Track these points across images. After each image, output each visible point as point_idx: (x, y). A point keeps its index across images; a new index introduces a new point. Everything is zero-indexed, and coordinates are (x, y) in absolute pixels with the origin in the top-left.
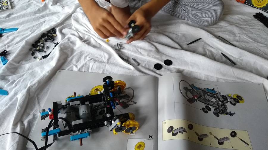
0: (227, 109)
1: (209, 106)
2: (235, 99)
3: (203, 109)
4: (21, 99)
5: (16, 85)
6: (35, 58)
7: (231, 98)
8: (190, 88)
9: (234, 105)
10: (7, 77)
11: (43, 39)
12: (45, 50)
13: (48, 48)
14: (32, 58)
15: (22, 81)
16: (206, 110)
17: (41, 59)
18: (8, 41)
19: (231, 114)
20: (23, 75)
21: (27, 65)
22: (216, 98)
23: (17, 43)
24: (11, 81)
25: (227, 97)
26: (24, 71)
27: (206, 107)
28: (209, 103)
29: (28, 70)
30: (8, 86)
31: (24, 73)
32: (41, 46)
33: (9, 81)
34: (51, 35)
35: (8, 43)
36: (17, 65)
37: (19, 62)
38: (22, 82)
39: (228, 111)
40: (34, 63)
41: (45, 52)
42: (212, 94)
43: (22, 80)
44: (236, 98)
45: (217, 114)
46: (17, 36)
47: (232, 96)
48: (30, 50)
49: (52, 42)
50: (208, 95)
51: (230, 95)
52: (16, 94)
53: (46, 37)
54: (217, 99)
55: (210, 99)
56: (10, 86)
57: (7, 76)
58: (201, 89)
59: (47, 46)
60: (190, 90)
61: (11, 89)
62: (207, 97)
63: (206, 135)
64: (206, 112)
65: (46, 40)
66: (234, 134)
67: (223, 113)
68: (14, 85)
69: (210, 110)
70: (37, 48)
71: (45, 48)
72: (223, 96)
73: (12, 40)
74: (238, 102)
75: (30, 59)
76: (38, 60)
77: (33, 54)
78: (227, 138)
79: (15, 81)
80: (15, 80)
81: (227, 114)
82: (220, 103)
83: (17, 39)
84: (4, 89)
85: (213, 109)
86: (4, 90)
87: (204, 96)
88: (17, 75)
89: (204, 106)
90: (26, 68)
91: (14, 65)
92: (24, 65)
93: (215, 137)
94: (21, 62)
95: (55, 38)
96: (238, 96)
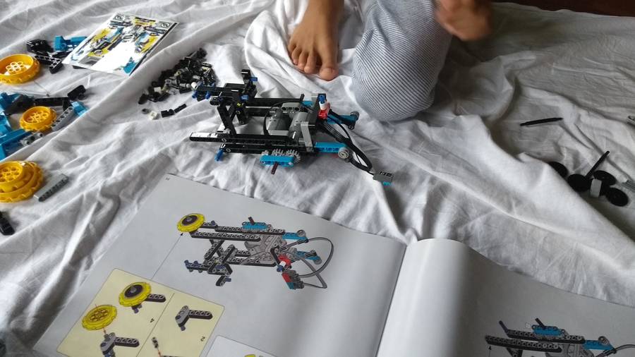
5: (87, 168)
6: (145, 111)
10: (73, 147)
14: (137, 111)
17: (157, 118)
24: (79, 157)
30: (71, 165)
33: (75, 157)
37: (106, 118)
40: (140, 121)
76: (150, 118)
79: (88, 158)
80: (90, 155)
94: (112, 117)
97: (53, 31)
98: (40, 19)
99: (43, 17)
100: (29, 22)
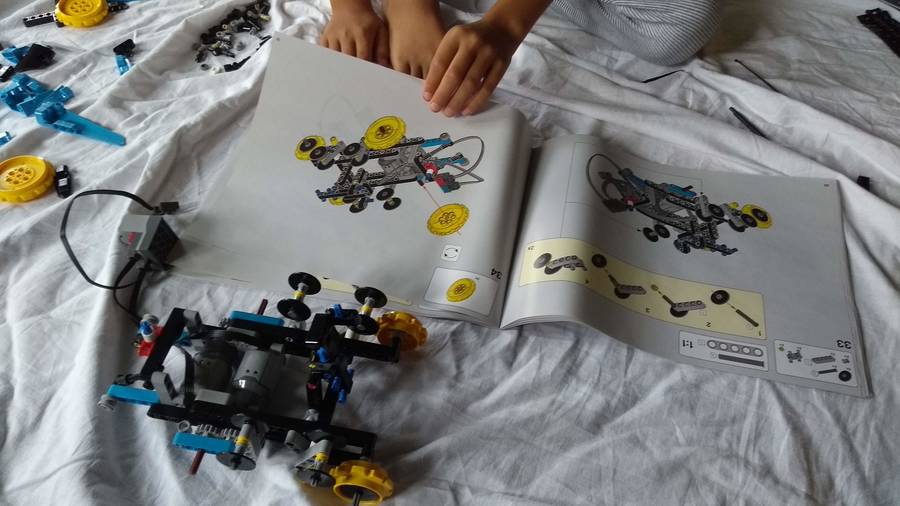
0: (716, 239)
1: (666, 226)
2: (745, 217)
3: (647, 231)
4: (156, 154)
5: (147, 127)
6: (205, 67)
7: (736, 213)
8: (621, 178)
9: (741, 229)
10: (126, 103)
11: (231, 24)
12: (234, 51)
13: (242, 47)
14: (195, 67)
15: (163, 117)
16: (654, 234)
17: (220, 71)
18: (140, 20)
19: (725, 251)
20: (168, 105)
21: (182, 83)
22: (690, 209)
23: (164, 27)
24: (135, 114)
25: (724, 209)
26: (172, 96)
27: (657, 227)
28: (668, 219)
29: (184, 93)
30: (128, 124)
31: (170, 100)
32: (225, 41)
33: (131, 114)
34: (255, 16)
35: (139, 26)
36: (155, 77)
37: (161, 73)
38: (163, 121)
39: (719, 242)
40: (201, 78)
41: (233, 56)
42: (683, 198)
43: (165, 114)
44: (750, 214)
45: (685, 245)
46: (165, 12)
47: (739, 209)
48: (195, 47)
49: (256, 32)
50: (668, 200)
51: (732, 206)
52: (144, 144)
53: (242, 20)
54: (694, 213)
55: (671, 210)
56: (132, 126)
57: (128, 100)
58: (653, 185)
59: (241, 43)
60: (617, 183)
61: (134, 134)
62: (665, 205)
63: (640, 290)
64: (654, 239)
65: (240, 29)
66: (720, 297)
67: (702, 246)
68: (142, 125)
69: (666, 235)
70: (214, 46)
71: (235, 47)
72: (712, 207)
73: (151, 20)
74: (754, 224)
75: (190, 70)
76: (212, 72)
77: (200, 58)
78: (699, 304)
79: (146, 116)
80: (147, 112)
81: (714, 248)
82: (700, 222)
83: (164, 19)
84: (115, 131)
85: (674, 233)
86: (115, 134)
87: (658, 201)
88: (155, 102)
89: (650, 223)
90: (179, 90)
91: (148, 77)
92: (174, 82)
93: (665, 297)
94: (167, 73)
95: (265, 26)
96: (756, 211)
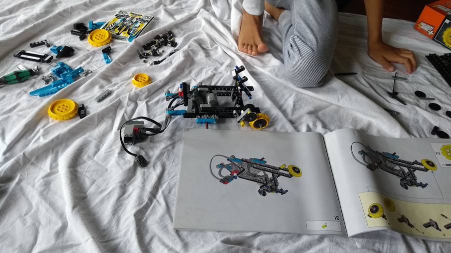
6: (146, 62)
10: (110, 78)
15: (126, 84)
17: (152, 65)
20: (128, 79)
30: (110, 87)
33: (111, 83)
36: (122, 66)
37: (125, 64)
38: (126, 86)
40: (143, 66)
41: (159, 57)
52: (118, 96)
68: (116, 87)
75: (138, 62)
76: (148, 65)
80: (118, 82)
97: (86, 19)
98: (77, 12)
99: (78, 11)
100: (71, 13)
